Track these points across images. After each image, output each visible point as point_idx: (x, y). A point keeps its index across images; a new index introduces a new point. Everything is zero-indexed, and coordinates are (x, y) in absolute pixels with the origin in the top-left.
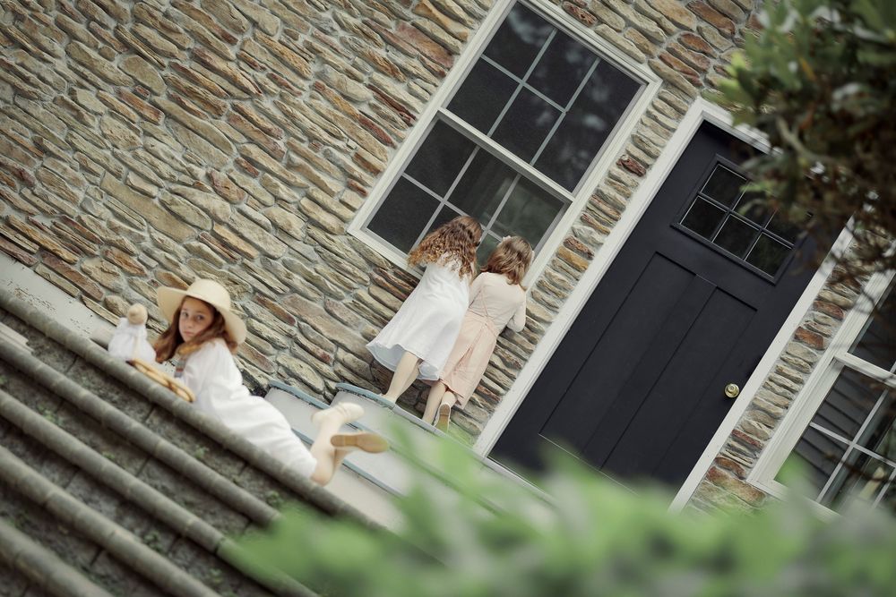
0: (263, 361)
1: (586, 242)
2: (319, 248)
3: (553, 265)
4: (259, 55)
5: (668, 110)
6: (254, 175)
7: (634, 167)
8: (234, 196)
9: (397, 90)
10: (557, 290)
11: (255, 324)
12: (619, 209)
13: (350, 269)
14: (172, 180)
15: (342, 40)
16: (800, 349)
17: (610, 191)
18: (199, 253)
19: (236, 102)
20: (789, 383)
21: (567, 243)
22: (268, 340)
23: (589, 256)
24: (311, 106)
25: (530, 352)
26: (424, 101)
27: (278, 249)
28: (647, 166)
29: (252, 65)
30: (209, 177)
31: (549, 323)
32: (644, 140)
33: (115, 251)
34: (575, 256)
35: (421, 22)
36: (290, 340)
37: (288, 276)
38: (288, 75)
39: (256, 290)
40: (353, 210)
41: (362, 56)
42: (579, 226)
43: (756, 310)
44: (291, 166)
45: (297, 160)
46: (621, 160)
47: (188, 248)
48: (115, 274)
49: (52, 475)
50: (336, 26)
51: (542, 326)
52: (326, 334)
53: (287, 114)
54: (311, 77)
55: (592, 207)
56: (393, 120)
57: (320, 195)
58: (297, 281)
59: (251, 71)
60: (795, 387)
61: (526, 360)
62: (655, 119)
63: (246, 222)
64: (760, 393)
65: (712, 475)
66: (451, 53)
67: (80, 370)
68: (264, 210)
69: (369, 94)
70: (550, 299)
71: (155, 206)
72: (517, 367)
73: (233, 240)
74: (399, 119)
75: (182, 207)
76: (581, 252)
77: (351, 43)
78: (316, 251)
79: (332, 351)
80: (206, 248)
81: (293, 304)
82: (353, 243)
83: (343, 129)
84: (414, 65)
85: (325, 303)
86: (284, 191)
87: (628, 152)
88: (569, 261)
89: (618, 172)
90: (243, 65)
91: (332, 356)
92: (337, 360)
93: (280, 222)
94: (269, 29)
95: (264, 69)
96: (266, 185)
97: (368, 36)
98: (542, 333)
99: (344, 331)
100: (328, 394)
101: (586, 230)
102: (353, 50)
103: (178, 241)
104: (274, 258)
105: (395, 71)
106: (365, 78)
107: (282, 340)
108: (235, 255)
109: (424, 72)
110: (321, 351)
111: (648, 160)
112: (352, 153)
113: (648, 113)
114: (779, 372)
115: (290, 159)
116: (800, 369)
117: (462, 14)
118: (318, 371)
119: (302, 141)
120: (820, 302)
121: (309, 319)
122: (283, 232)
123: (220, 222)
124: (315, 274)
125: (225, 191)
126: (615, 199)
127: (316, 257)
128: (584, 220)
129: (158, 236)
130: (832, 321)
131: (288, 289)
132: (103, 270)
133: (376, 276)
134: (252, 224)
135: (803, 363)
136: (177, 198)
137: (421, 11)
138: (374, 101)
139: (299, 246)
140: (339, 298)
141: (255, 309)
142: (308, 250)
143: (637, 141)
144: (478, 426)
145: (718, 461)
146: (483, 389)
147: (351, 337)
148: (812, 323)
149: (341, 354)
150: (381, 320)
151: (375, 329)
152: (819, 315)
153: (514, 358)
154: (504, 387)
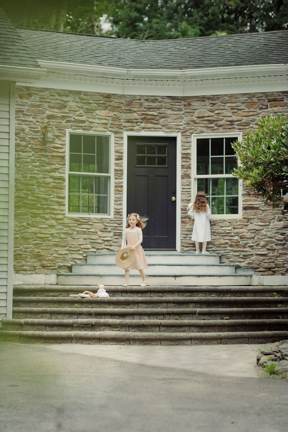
0: (66, 260)
1: (119, 183)
2: (62, 225)
3: (115, 194)
4: (21, 187)
5: (119, 139)
6: (37, 217)
7: (120, 158)
8: (36, 225)
9: (57, 174)
10: (120, 199)
11: (60, 252)
12: (122, 171)
13: (72, 225)
14: (20, 230)
15: (38, 170)
16: (185, 180)
17: (118, 168)
18: (37, 244)
19: (23, 202)
20: (188, 190)
21: (116, 187)
22: (65, 254)
23: (122, 186)
24: (40, 191)
25: (122, 218)
26: (64, 173)
27: (53, 231)
28: (122, 156)
29: (21, 190)
30: (27, 224)
31: (122, 208)
32: (118, 150)
33: (18, 256)
34: (119, 189)
35: (52, 154)
36: (68, 251)
37: (60, 236)
38: (31, 187)
39: (54, 244)
40: (64, 210)
41: (45, 171)
42: (116, 181)
43: (167, 176)
44: (44, 209)
45: (45, 207)
46: (116, 159)
47: (33, 244)
48: (21, 262)
50: (34, 168)
51: (121, 210)
52: (76, 244)
53: (36, 197)
54: (35, 184)
55: (116, 174)
56: (60, 183)
57: (56, 212)
58: (62, 236)
59: (22, 192)
60: (190, 190)
61: (122, 221)
62: (117, 143)
63: (43, 230)
64: (182, 196)
65: (182, 222)
66: (63, 158)
68: (45, 224)
69: (51, 180)
70: (119, 203)
71: (20, 239)
72: (122, 223)
73: (42, 236)
74: (62, 182)
75: (27, 235)
76: (120, 187)
77: (40, 170)
78: (62, 226)
79: (79, 247)
80: (38, 242)
81: (64, 242)
82: (69, 218)
83: (50, 193)
84: (57, 166)
85: (71, 237)
86: (47, 216)
87: (116, 156)
88: (119, 191)
89: (117, 162)
90: (19, 191)
91: (80, 248)
92: (82, 249)
93: (50, 224)
94: (20, 179)
95: (24, 189)
96: (42, 217)
97: (43, 166)
98: (122, 212)
99: (79, 241)
100: (85, 258)
101: (118, 181)
102: (41, 171)
103: (30, 244)
104: (54, 234)
105: (54, 170)
106: (48, 176)
107: (67, 252)
108: (45, 239)
109: (60, 166)
110: (77, 249)
111: (121, 155)
112: (56, 197)
113: (115, 143)
114: (183, 189)
115: (43, 208)
116: (188, 185)
117: (60, 146)
118: (79, 254)
119: (43, 201)
120: (183, 167)
121: (70, 243)
122: (52, 226)
123: (37, 233)
124: (66, 232)
125: (33, 225)
126: (120, 169)
127: (63, 227)
128: (116, 179)
129: (25, 246)
130: (188, 170)
131: (61, 239)
132: (18, 263)
133: (78, 223)
134: (44, 229)
135: (188, 184)
136: (24, 234)
137: (51, 151)
138: (53, 181)
139: (57, 227)
140: (73, 234)
141: (56, 249)
142: (60, 227)
143: (117, 152)
145: (181, 218)
146: (117, 234)
147: (82, 241)
148: (184, 173)
149: (82, 247)
150: (85, 233)
151: (85, 236)
152: (184, 170)
153: (120, 222)
154: (121, 230)
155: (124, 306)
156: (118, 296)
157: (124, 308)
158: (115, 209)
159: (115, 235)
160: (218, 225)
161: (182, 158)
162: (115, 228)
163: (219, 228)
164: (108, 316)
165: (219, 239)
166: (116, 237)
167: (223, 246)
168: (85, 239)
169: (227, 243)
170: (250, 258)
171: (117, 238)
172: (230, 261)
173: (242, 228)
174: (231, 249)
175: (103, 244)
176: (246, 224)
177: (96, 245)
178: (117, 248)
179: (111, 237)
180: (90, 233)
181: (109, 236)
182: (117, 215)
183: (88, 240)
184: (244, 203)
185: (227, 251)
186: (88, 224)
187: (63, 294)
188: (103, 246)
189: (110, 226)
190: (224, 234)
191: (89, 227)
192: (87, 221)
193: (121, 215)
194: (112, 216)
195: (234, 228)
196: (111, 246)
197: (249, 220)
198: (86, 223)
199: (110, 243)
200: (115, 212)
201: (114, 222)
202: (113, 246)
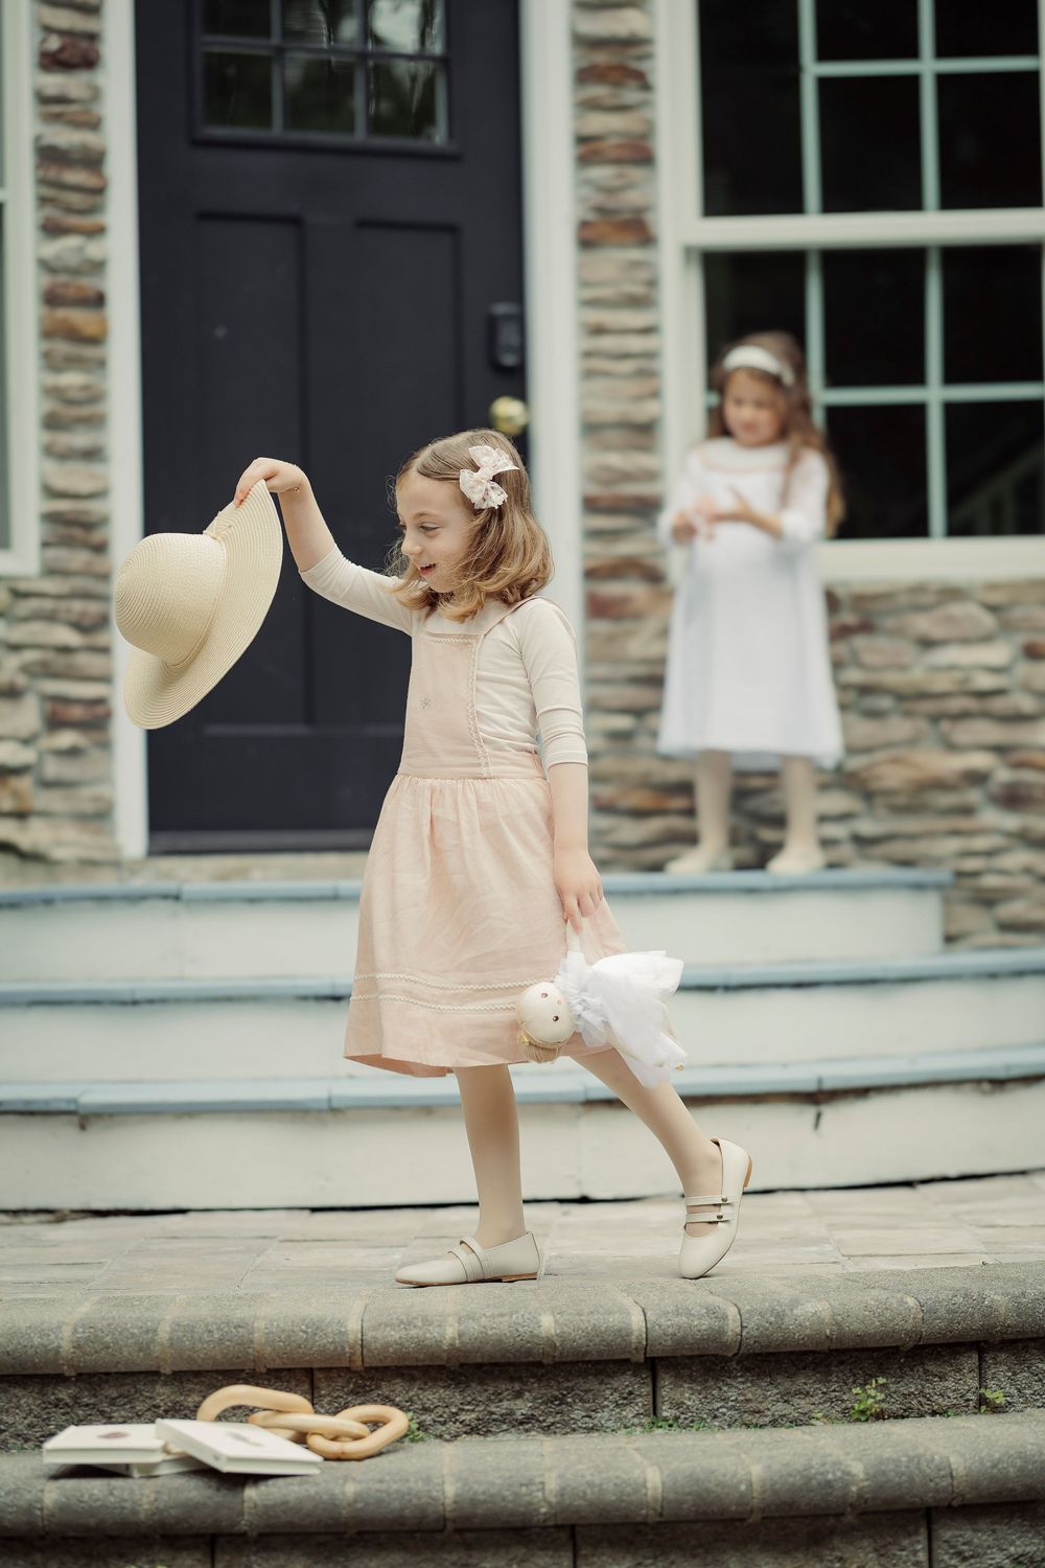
1: (77, 273)
3: (51, 363)
7: (74, 55)
12: (93, 161)
16: (613, 260)
17: (64, 137)
20: (636, 344)
21: (51, 299)
23: (98, 301)
25: (106, 577)
28: (92, 37)
31: (106, 491)
34: (79, 317)
42: (49, 249)
43: (451, 229)
46: (43, 55)
51: (94, 507)
55: (50, 192)
60: (649, 344)
61: (108, 598)
64: (587, 395)
65: (598, 608)
70: (80, 439)
72: (102, 622)
76: (83, 302)
87: (48, 30)
88: (74, 335)
89: (54, 82)
98: (103, 521)
101: (65, 247)
111: (89, 25)
114: (598, 330)
116: (634, 302)
120: (588, 149)
126: (82, 148)
128: (51, 230)
130: (636, 173)
135: (635, 289)
144: (102, 790)
145: (591, 574)
146: (77, 712)
148: (599, 199)
152: (601, 173)
153: (93, 608)
154: (106, 679)
156: (602, 1416)
158: (51, 493)
159: (54, 723)
160: (898, 633)
161: (584, 76)
162: (54, 662)
163: (907, 651)
165: (913, 742)
166: (66, 739)
167: (946, 800)
169: (976, 778)
171: (72, 753)
172: (1007, 927)
174: (1011, 821)
178: (70, 833)
179: (28, 741)
181: (7, 731)
182: (67, 542)
185: (980, 843)
189: (16, 648)
190: (956, 704)
193: (100, 548)
194: (24, 557)
195: (1034, 653)
196: (21, 815)
199: (16, 794)
200: (51, 518)
201: (47, 605)
202: (44, 814)
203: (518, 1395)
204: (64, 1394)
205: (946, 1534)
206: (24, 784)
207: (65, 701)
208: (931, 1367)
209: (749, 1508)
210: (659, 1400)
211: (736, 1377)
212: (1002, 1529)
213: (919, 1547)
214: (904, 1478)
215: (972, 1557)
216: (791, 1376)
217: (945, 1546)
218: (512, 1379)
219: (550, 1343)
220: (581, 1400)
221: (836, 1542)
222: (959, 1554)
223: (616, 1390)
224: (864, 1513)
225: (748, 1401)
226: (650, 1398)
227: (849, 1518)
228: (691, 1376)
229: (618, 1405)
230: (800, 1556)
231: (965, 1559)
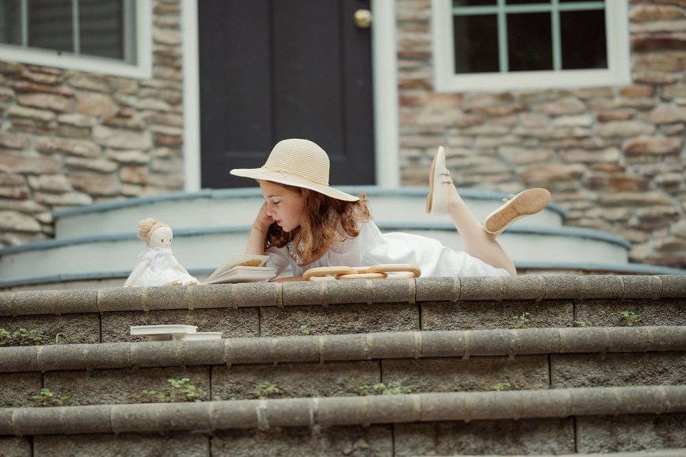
10: (171, 7)
25: (181, 82)
49: (546, 447)
51: (176, 50)
52: (9, 171)
61: (182, 91)
65: (404, 102)
67: (279, 322)
72: (180, 101)
79: (24, 185)
91: (25, 189)
92: (33, 190)
98: (179, 57)
99: (23, 157)
100: (47, 229)
110: (16, 190)
118: (23, 212)
133: (20, 84)
144: (179, 177)
145: (401, 87)
146: (168, 140)
147: (32, 160)
149: (34, 182)
150: (43, 127)
151: (46, 141)
153: (175, 95)
154: (181, 126)
155: (471, 379)
157: (471, 388)
158: (156, 42)
159: (158, 145)
160: (540, 111)
162: (158, 118)
163: (544, 120)
164: (416, 439)
165: (548, 160)
166: (163, 151)
167: (563, 186)
168: (46, 152)
169: (577, 176)
170: (668, 226)
171: (166, 158)
173: (630, 118)
174: (593, 195)
175: (114, 176)
176: (646, 101)
177: (86, 179)
179: (146, 151)
180: (66, 130)
181: (136, 146)
182: (164, 65)
183: (58, 157)
184: (636, 28)
185: (579, 205)
186: (57, 94)
187: (70, 330)
188: (113, 186)
189: (140, 110)
190: (566, 143)
191: (60, 104)
192: (52, 79)
193: (179, 68)
194: (144, 69)
195: (602, 119)
196: (143, 185)
197: (655, 87)
198: (50, 88)
199: (140, 175)
200: (157, 54)
201: (154, 92)
202: (154, 186)
203: (356, 319)
204: (143, 319)
205: (557, 366)
206: (144, 171)
207: (164, 135)
208: (551, 310)
209: (463, 349)
210: (422, 321)
211: (458, 312)
212: (584, 366)
213: (545, 372)
214: (537, 337)
215: (570, 378)
216: (484, 312)
217: (557, 372)
218: (353, 312)
219: (370, 290)
220: (386, 322)
221: (505, 369)
222: (564, 376)
223: (402, 316)
224: (518, 356)
225: (464, 322)
226: (418, 320)
227: (512, 358)
228: (437, 311)
229: (403, 324)
230: (488, 376)
231: (567, 379)
